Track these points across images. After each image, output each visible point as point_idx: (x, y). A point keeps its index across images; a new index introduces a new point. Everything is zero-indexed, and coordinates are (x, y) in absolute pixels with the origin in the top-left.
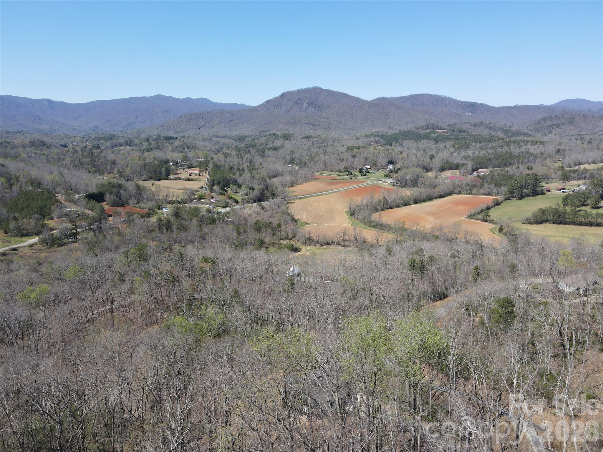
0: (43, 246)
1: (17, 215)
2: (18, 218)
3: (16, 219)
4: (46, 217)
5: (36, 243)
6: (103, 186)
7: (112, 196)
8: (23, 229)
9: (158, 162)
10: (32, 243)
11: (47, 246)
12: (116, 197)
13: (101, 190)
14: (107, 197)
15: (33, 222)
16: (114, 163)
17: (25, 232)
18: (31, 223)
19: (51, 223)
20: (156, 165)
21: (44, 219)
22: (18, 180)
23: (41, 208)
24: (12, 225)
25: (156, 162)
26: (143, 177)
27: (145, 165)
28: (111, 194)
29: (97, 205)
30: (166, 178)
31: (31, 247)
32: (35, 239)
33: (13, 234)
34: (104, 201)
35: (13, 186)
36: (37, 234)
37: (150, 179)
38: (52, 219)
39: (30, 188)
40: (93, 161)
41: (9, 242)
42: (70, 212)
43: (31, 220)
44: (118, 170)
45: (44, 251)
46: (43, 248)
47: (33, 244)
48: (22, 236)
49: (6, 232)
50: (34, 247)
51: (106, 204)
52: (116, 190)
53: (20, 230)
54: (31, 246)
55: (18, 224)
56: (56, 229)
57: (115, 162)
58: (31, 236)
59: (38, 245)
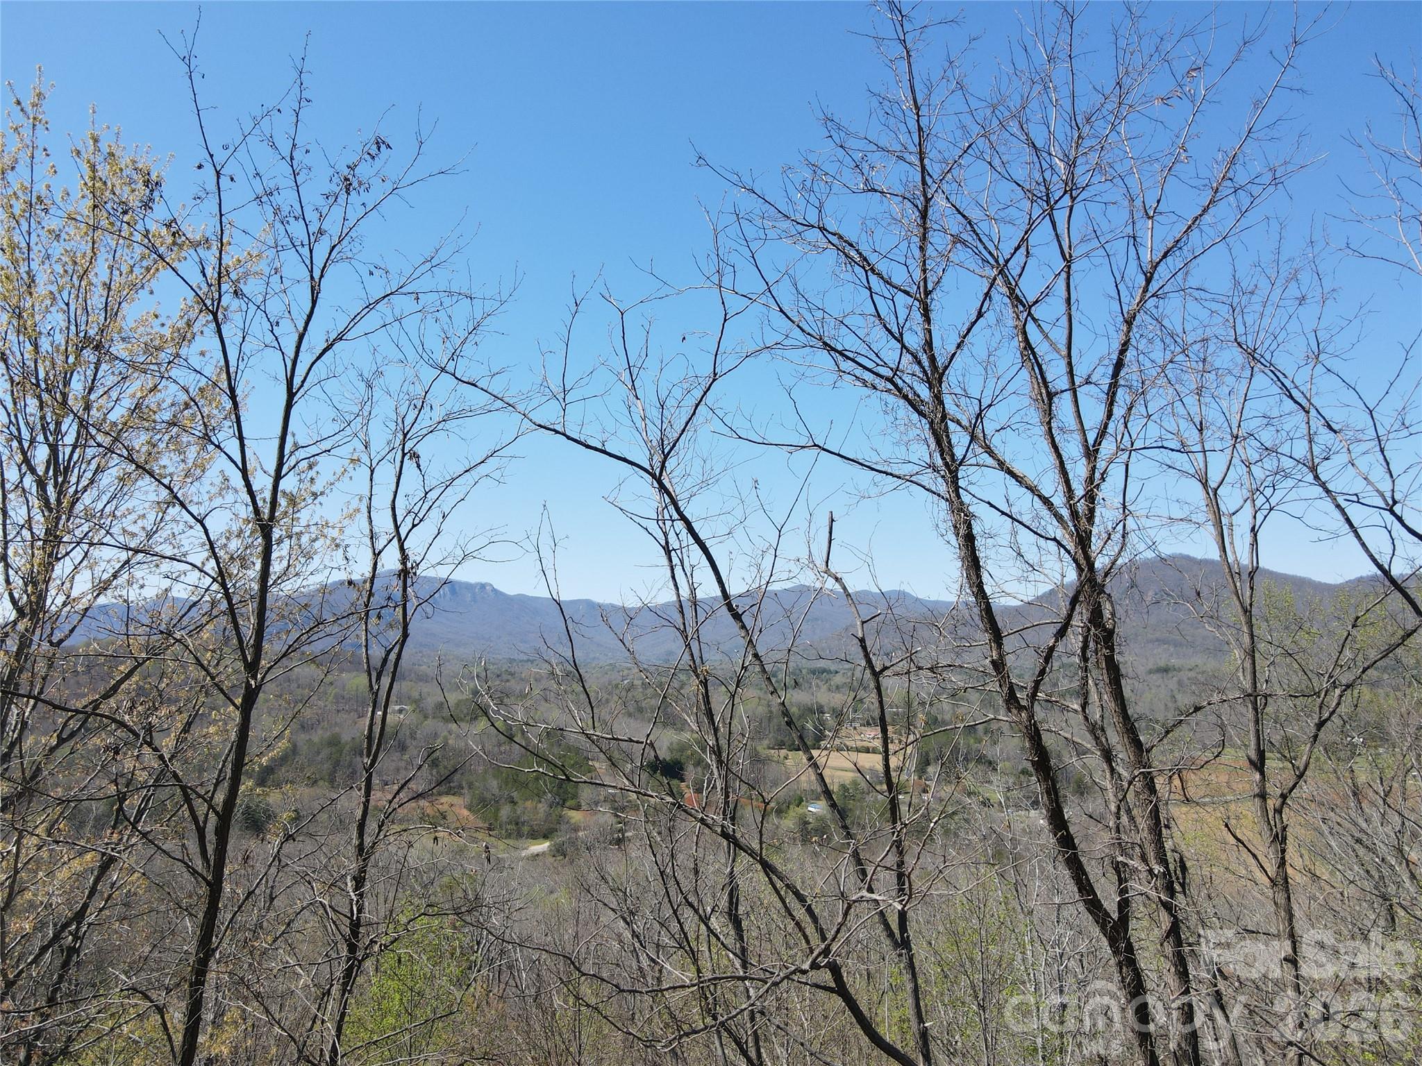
0: (556, 860)
1: (515, 794)
2: (516, 800)
3: (513, 802)
4: (568, 804)
5: (544, 853)
6: (682, 748)
7: (700, 769)
8: (524, 823)
9: (800, 709)
10: (536, 852)
11: (563, 862)
13: (677, 756)
14: (689, 770)
15: (542, 808)
17: (526, 829)
18: (536, 810)
19: (575, 816)
21: (563, 806)
24: (505, 812)
26: (766, 742)
28: (698, 764)
30: (816, 747)
31: (535, 860)
32: (542, 846)
33: (504, 831)
34: (683, 781)
36: (546, 837)
37: (781, 745)
38: (577, 808)
43: (540, 805)
45: (557, 870)
46: (556, 864)
47: (537, 855)
48: (520, 837)
49: (491, 828)
50: (539, 861)
51: (687, 787)
53: (517, 824)
54: (535, 858)
55: (515, 811)
56: (585, 829)
58: (536, 839)
59: (546, 858)
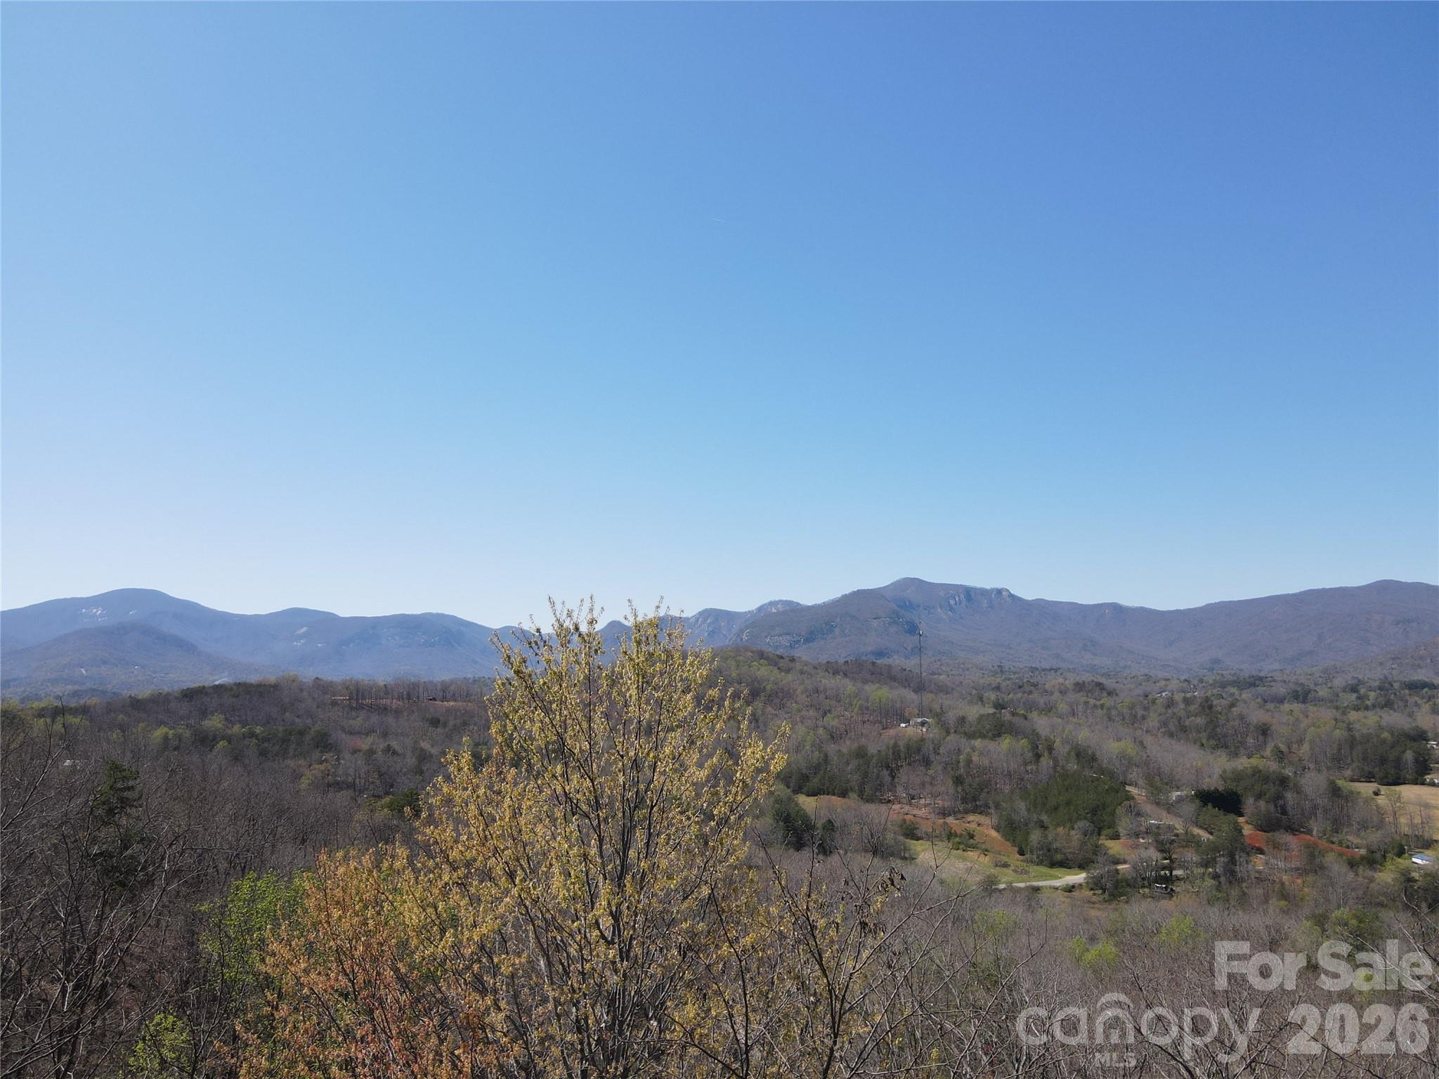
0: (1094, 894)
1: (1044, 818)
2: (1046, 824)
3: (1043, 826)
4: (1104, 832)
5: (1081, 885)
6: (1238, 776)
7: (1262, 803)
8: (1056, 850)
9: (1392, 735)
10: (1071, 883)
11: (1103, 897)
12: (1272, 808)
13: (1232, 786)
14: (1249, 803)
15: (1076, 835)
16: (1264, 731)
17: (1059, 857)
18: (1070, 837)
19: (1114, 847)
20: (1384, 742)
21: (1099, 834)
22: (1050, 749)
23: (1094, 811)
24: (1035, 836)
25: (1386, 735)
26: (1348, 773)
27: (1352, 742)
28: (1259, 797)
29: (1224, 821)
30: (1418, 780)
31: (1070, 891)
32: (1079, 877)
33: (1035, 857)
34: (1241, 815)
35: (1042, 759)
36: (1082, 867)
37: (1369, 778)
38: (1116, 837)
39: (1073, 766)
40: (1213, 724)
41: (1027, 872)
42: (1158, 827)
43: (1073, 833)
44: (1276, 747)
45: (1096, 905)
46: (1095, 899)
47: (1073, 887)
48: (1053, 865)
49: (1021, 853)
50: (1076, 894)
51: (1247, 822)
52: (1272, 789)
53: (1049, 850)
54: (1070, 889)
55: (1046, 837)
56: (1125, 862)
57: (1268, 729)
58: (1070, 868)
59: (1083, 891)
